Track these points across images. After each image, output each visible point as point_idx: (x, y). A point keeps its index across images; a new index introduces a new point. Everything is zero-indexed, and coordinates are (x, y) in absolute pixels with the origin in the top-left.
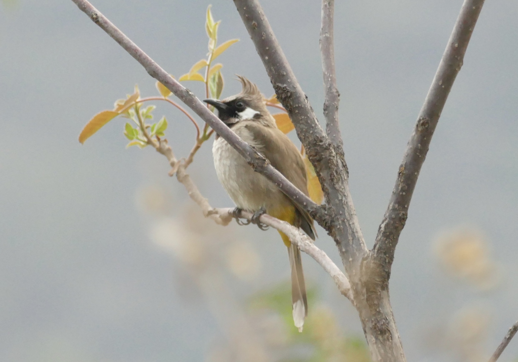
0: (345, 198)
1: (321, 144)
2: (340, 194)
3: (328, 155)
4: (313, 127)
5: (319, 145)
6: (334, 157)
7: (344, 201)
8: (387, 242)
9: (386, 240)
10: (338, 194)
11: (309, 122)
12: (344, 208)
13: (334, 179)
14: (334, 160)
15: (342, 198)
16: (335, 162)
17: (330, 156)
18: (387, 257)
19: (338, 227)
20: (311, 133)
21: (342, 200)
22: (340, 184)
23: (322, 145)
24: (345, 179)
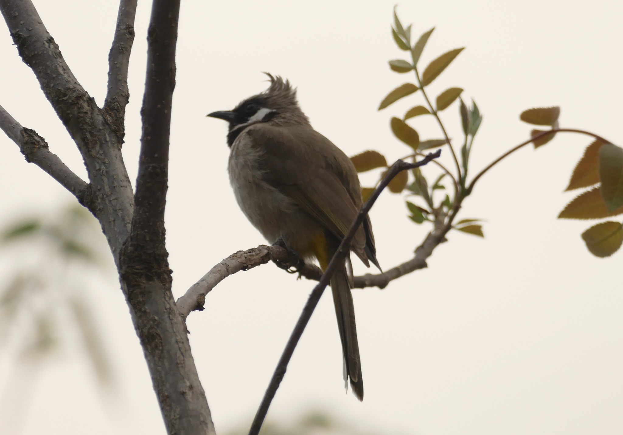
0: (105, 166)
1: (65, 98)
2: (98, 163)
3: (76, 113)
4: (54, 78)
5: (63, 100)
6: (86, 113)
7: (103, 170)
8: (141, 212)
9: (140, 209)
10: (95, 163)
11: (49, 72)
12: (102, 180)
13: (89, 144)
14: (87, 118)
15: (100, 167)
16: (88, 120)
17: (79, 113)
18: (145, 232)
19: (99, 207)
20: (52, 87)
21: (100, 170)
22: (98, 148)
23: (66, 100)
24: (106, 141)
